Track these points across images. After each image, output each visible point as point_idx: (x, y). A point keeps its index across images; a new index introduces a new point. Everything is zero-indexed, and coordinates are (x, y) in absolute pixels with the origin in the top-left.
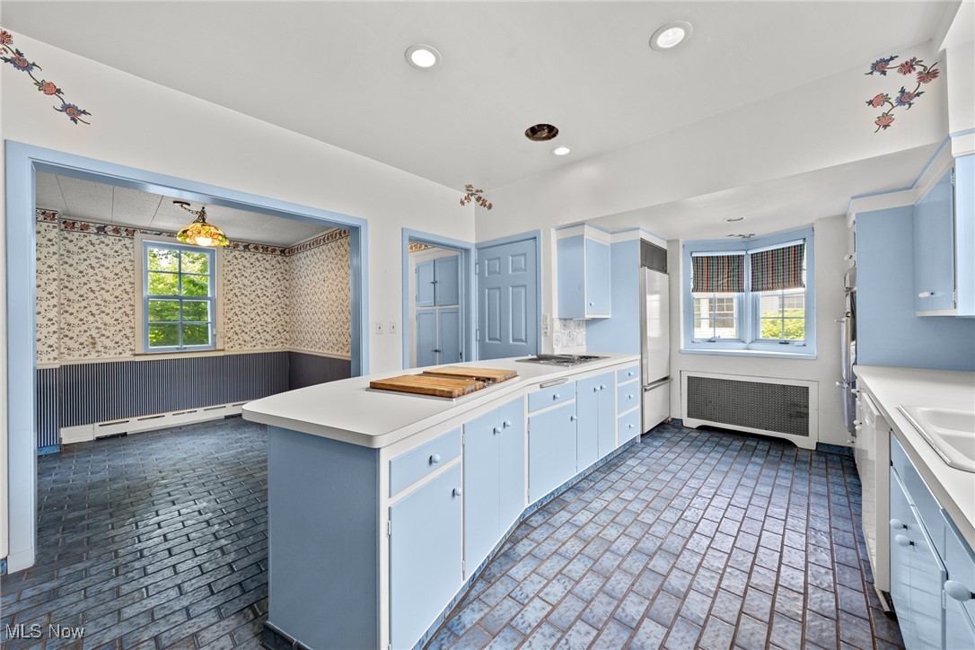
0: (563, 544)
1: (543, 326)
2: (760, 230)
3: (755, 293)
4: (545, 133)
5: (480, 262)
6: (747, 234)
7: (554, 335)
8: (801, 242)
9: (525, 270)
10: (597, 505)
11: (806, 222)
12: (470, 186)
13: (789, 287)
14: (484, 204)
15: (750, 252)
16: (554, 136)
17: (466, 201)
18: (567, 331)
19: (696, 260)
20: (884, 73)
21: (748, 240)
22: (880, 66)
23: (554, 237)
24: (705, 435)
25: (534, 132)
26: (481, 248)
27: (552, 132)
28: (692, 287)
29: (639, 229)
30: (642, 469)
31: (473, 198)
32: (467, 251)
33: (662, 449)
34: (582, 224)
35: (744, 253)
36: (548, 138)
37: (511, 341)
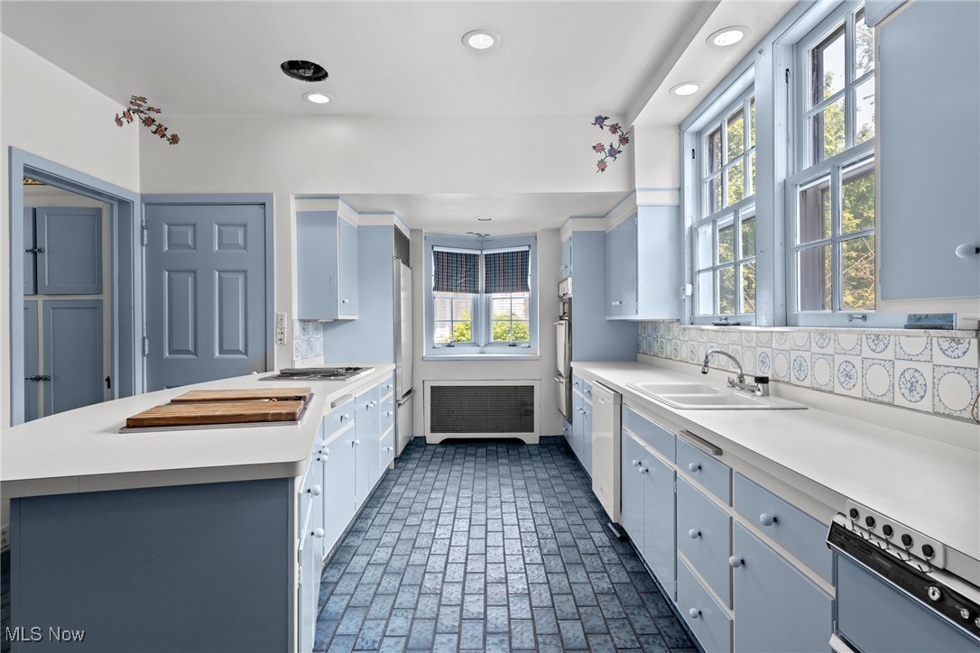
0: (379, 585)
1: (277, 330)
2: (494, 232)
3: (488, 295)
4: (309, 73)
5: (150, 226)
6: (483, 233)
7: (295, 342)
8: (526, 249)
9: (245, 248)
10: (389, 539)
11: (530, 230)
12: (143, 100)
13: (517, 291)
14: (160, 131)
15: (484, 253)
16: (319, 79)
17: (124, 120)
18: (306, 337)
19: (437, 254)
20: (602, 127)
21: (483, 240)
22: (600, 121)
23: (294, 207)
24: (451, 450)
25: (293, 67)
26: (151, 203)
27: (318, 73)
28: (433, 285)
29: (393, 213)
30: (412, 494)
31: (136, 117)
32: (124, 205)
33: (419, 470)
34: (336, 197)
35: (478, 253)
36: (310, 79)
37: (217, 354)
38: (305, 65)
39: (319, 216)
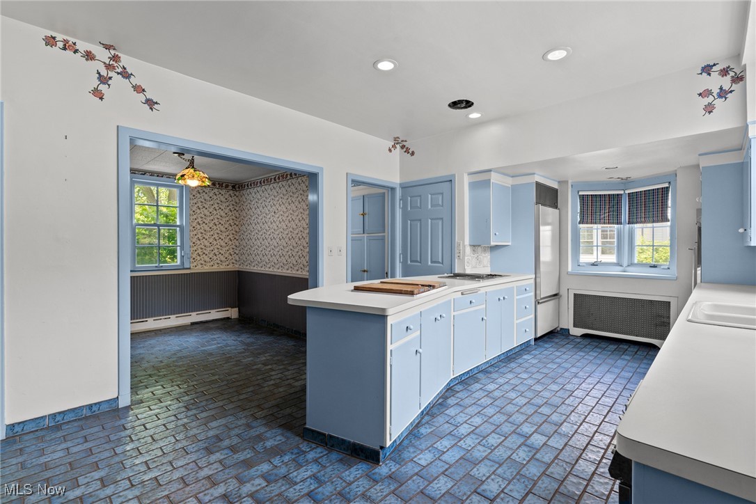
1: (457, 251)
2: (634, 175)
3: (631, 225)
4: (463, 105)
5: (403, 199)
6: (624, 177)
7: (466, 258)
8: (667, 185)
9: (442, 206)
10: (501, 381)
11: (671, 169)
12: (398, 138)
13: (658, 221)
14: (407, 151)
15: (627, 192)
16: (470, 106)
17: (392, 149)
18: (476, 255)
19: (582, 198)
20: (709, 74)
21: (626, 182)
22: (707, 69)
23: (466, 180)
24: (586, 341)
25: (455, 105)
26: (404, 187)
27: (468, 104)
28: (579, 220)
29: (534, 174)
30: (534, 361)
31: (398, 146)
32: (393, 189)
33: (551, 349)
34: (490, 171)
35: (622, 192)
36: (465, 107)
37: (430, 263)
38: (460, 102)
39: (481, 183)
